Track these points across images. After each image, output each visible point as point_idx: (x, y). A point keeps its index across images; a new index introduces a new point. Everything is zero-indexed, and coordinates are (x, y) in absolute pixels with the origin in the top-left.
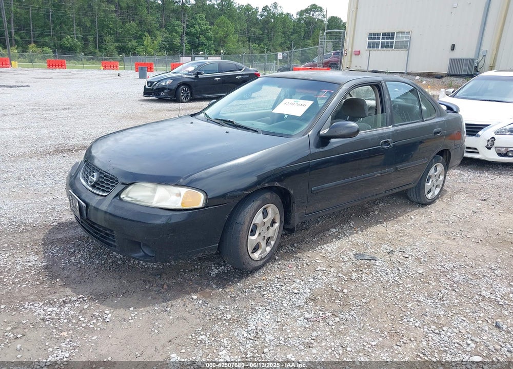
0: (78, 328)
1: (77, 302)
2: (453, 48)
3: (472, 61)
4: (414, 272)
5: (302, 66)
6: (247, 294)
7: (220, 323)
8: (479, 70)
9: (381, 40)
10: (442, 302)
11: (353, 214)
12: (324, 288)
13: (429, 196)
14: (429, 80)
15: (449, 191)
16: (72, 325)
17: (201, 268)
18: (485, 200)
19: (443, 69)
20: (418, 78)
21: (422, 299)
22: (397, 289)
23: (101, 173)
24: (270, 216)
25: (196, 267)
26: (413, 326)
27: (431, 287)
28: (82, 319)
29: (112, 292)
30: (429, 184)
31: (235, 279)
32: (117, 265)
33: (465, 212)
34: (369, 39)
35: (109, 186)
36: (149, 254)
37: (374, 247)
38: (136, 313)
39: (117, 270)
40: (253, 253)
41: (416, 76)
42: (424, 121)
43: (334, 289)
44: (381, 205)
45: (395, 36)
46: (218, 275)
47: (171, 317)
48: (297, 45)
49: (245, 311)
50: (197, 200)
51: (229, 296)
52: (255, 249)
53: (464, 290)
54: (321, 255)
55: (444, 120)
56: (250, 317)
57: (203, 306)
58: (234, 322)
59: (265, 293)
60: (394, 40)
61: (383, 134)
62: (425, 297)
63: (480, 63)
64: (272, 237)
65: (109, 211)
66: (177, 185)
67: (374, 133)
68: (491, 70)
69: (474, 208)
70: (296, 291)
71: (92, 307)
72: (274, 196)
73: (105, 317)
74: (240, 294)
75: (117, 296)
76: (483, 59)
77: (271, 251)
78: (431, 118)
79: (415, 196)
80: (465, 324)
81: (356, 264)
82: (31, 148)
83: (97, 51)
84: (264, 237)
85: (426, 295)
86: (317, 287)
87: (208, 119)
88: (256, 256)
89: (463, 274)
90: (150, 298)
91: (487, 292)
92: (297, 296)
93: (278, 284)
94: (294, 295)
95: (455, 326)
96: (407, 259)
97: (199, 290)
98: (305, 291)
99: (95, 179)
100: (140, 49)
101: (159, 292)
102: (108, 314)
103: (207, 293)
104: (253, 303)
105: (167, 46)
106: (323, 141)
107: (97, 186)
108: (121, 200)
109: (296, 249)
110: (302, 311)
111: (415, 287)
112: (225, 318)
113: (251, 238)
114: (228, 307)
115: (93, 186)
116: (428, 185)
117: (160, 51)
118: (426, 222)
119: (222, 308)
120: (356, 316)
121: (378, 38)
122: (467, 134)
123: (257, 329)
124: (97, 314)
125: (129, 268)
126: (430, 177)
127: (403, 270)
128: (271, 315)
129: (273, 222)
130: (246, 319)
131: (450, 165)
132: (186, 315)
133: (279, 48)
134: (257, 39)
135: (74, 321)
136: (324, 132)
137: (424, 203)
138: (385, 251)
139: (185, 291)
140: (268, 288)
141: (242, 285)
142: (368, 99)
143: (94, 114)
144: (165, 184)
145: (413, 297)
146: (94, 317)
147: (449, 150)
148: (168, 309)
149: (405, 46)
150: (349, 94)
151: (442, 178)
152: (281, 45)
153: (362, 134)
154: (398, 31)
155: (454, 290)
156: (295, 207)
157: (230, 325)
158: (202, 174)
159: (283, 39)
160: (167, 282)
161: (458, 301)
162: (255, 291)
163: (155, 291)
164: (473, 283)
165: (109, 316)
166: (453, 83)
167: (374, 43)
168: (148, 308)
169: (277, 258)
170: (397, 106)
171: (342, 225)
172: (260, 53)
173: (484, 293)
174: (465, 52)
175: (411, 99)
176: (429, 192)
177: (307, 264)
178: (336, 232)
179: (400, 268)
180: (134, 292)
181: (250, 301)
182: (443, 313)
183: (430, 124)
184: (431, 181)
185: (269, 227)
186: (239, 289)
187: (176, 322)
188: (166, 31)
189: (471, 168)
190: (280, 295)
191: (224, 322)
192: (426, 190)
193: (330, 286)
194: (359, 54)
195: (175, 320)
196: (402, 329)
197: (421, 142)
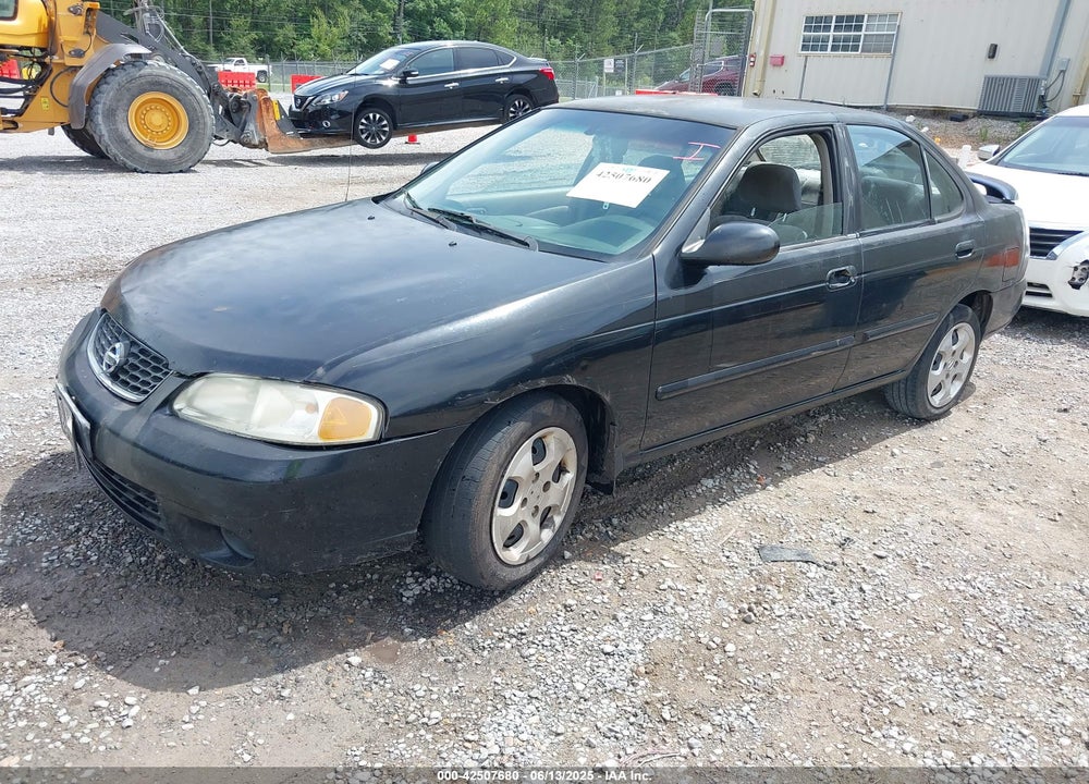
0: (51, 746)
1: (61, 671)
2: (993, 51)
3: (1034, 82)
4: (899, 598)
5: (656, 89)
6: (486, 653)
7: (411, 735)
8: (1048, 104)
9: (832, 33)
10: (969, 684)
11: (758, 442)
12: (677, 638)
13: (936, 400)
14: (935, 124)
15: (981, 386)
16: (36, 737)
17: (380, 580)
18: (1065, 410)
19: (969, 100)
20: (911, 118)
21: (920, 672)
22: (858, 645)
23: (133, 343)
24: (552, 459)
25: (369, 576)
26: (899, 752)
27: (942, 640)
28: (64, 719)
29: (152, 644)
30: (937, 373)
31: (462, 612)
32: (175, 569)
33: (1019, 441)
34: (807, 29)
35: (147, 379)
36: (242, 553)
37: (805, 528)
38: (203, 703)
39: (175, 581)
40: (506, 546)
41: (906, 115)
42: (933, 223)
43: (704, 641)
44: (822, 419)
45: (865, 24)
46: (420, 600)
47: (291, 716)
48: (646, 43)
49: (477, 701)
50: (362, 421)
51: (441, 659)
52: (513, 539)
53: (1022, 648)
54: (675, 547)
55: (982, 220)
56: (489, 719)
57: (374, 686)
58: (446, 733)
59: (532, 651)
60: (863, 33)
61: (833, 252)
62: (926, 666)
63: (1051, 88)
64: (557, 507)
65: (141, 444)
66: (307, 384)
67: (814, 250)
68: (1077, 105)
69: (1041, 431)
70: (608, 648)
71: (96, 685)
72: (564, 407)
73: (124, 713)
74: (470, 653)
75: (164, 654)
76: (1060, 81)
77: (553, 538)
78: (949, 216)
79: (903, 399)
80: (1027, 747)
81: (759, 574)
82: (26, 267)
83: (210, 48)
84: (537, 507)
85: (930, 662)
86: (661, 636)
87: (415, 211)
88: (514, 554)
89: (1019, 606)
90: (244, 660)
91: (1078, 656)
92: (610, 661)
93: (566, 628)
94: (603, 657)
95: (1003, 750)
96: (884, 562)
97: (369, 638)
98: (631, 647)
99: (117, 358)
100: (304, 45)
101: (270, 643)
102: (130, 706)
103: (387, 647)
104: (498, 680)
105: (365, 40)
106: (690, 270)
107: (122, 377)
108: (174, 414)
109: (616, 531)
110: (620, 704)
111: (902, 639)
112: (425, 720)
113: (500, 512)
114: (435, 689)
115: (114, 376)
116: (936, 375)
117: (349, 51)
118: (928, 463)
119: (421, 693)
120: (754, 721)
121: (827, 28)
122: (1032, 254)
123: (502, 754)
124: (104, 704)
125: (204, 577)
126: (940, 356)
127: (874, 590)
128: (543, 714)
129: (561, 469)
130: (477, 727)
131: (988, 328)
132: (329, 708)
133: (608, 48)
134: (559, 29)
135: (43, 725)
136: (693, 247)
137: (924, 416)
138: (830, 540)
139: (336, 642)
140: (540, 638)
141: (476, 627)
142: (801, 167)
143: (187, 190)
144: (282, 380)
145: (897, 666)
146: (94, 714)
147: (987, 292)
148: (285, 693)
149: (884, 46)
150: (758, 151)
151: (968, 357)
152: (613, 42)
153: (785, 252)
154: (872, 12)
155: (999, 649)
156: (615, 433)
157: (435, 741)
158: (376, 355)
159: (617, 29)
160: (293, 615)
161: (1009, 680)
162: (508, 646)
163: (261, 640)
164: (1045, 631)
165: (135, 711)
166: (990, 132)
167: (816, 39)
168: (235, 689)
169: (568, 554)
170: (873, 186)
171: (729, 469)
172: (565, 58)
173: (1071, 657)
174: (1020, 62)
175: (902, 169)
176: (936, 391)
177: (641, 573)
178: (714, 487)
179: (865, 587)
180: (207, 642)
181: (493, 672)
182: (972, 713)
183: (947, 229)
184: (941, 365)
185: (548, 483)
186: (470, 639)
187: (302, 731)
188: (362, 6)
189: (1031, 331)
190: (568, 656)
191: (422, 732)
192: (931, 387)
193: (692, 635)
194: (782, 63)
195: (299, 724)
196: (870, 760)
197: (921, 274)
